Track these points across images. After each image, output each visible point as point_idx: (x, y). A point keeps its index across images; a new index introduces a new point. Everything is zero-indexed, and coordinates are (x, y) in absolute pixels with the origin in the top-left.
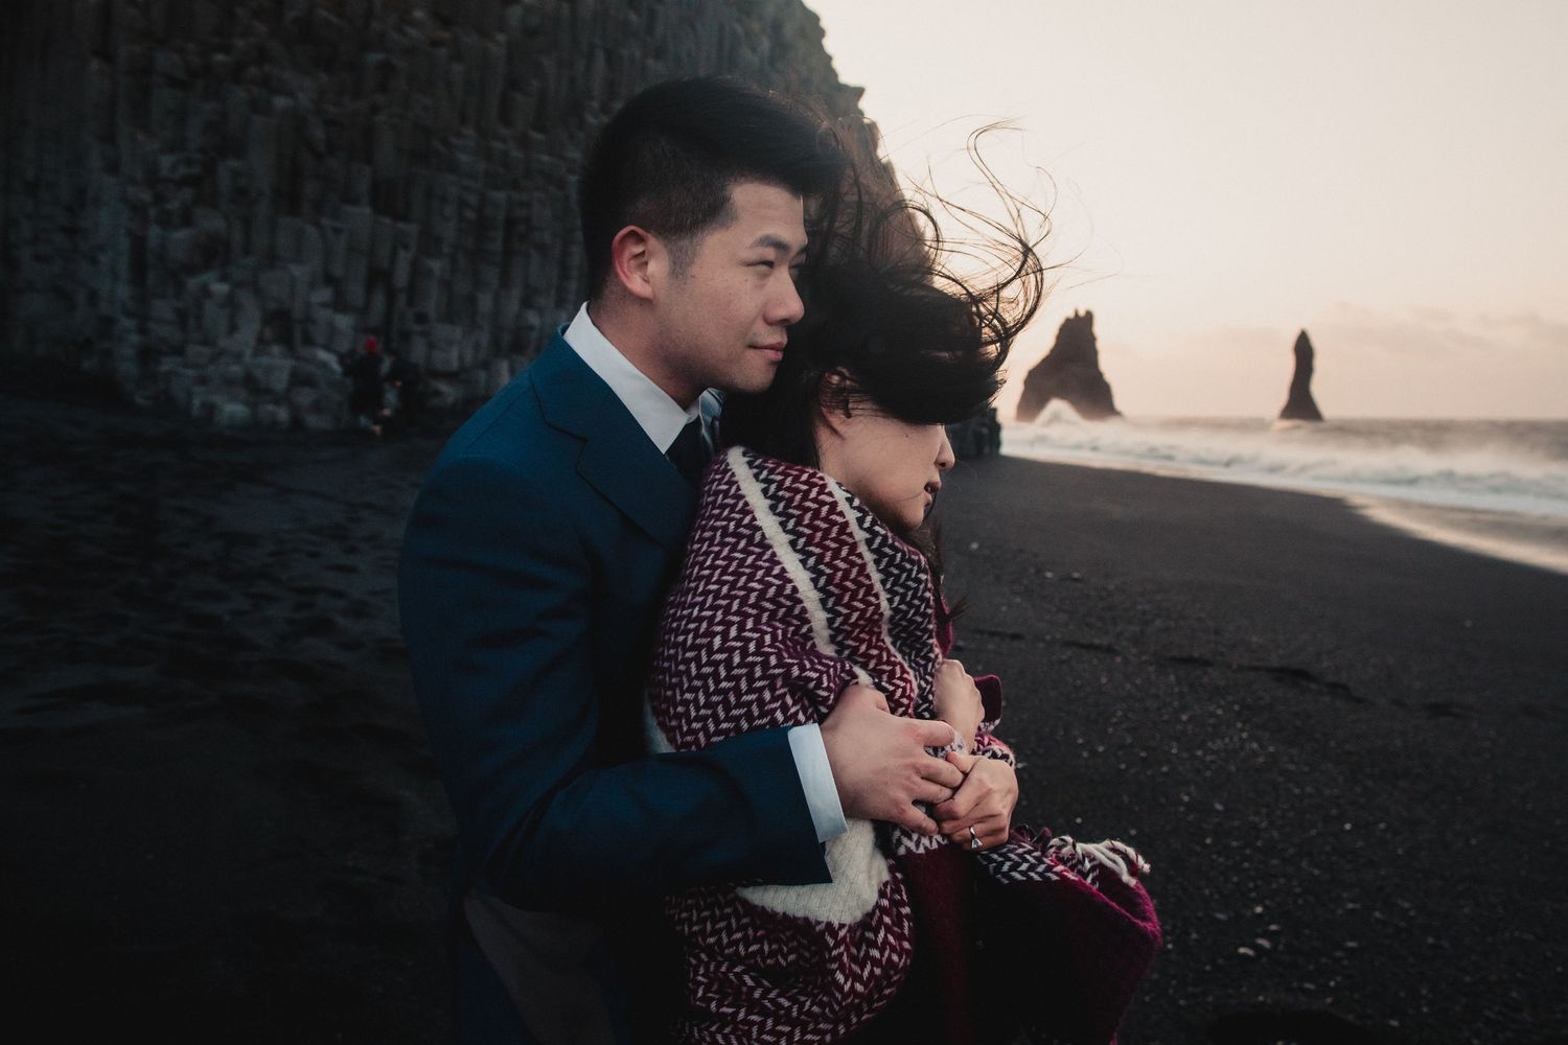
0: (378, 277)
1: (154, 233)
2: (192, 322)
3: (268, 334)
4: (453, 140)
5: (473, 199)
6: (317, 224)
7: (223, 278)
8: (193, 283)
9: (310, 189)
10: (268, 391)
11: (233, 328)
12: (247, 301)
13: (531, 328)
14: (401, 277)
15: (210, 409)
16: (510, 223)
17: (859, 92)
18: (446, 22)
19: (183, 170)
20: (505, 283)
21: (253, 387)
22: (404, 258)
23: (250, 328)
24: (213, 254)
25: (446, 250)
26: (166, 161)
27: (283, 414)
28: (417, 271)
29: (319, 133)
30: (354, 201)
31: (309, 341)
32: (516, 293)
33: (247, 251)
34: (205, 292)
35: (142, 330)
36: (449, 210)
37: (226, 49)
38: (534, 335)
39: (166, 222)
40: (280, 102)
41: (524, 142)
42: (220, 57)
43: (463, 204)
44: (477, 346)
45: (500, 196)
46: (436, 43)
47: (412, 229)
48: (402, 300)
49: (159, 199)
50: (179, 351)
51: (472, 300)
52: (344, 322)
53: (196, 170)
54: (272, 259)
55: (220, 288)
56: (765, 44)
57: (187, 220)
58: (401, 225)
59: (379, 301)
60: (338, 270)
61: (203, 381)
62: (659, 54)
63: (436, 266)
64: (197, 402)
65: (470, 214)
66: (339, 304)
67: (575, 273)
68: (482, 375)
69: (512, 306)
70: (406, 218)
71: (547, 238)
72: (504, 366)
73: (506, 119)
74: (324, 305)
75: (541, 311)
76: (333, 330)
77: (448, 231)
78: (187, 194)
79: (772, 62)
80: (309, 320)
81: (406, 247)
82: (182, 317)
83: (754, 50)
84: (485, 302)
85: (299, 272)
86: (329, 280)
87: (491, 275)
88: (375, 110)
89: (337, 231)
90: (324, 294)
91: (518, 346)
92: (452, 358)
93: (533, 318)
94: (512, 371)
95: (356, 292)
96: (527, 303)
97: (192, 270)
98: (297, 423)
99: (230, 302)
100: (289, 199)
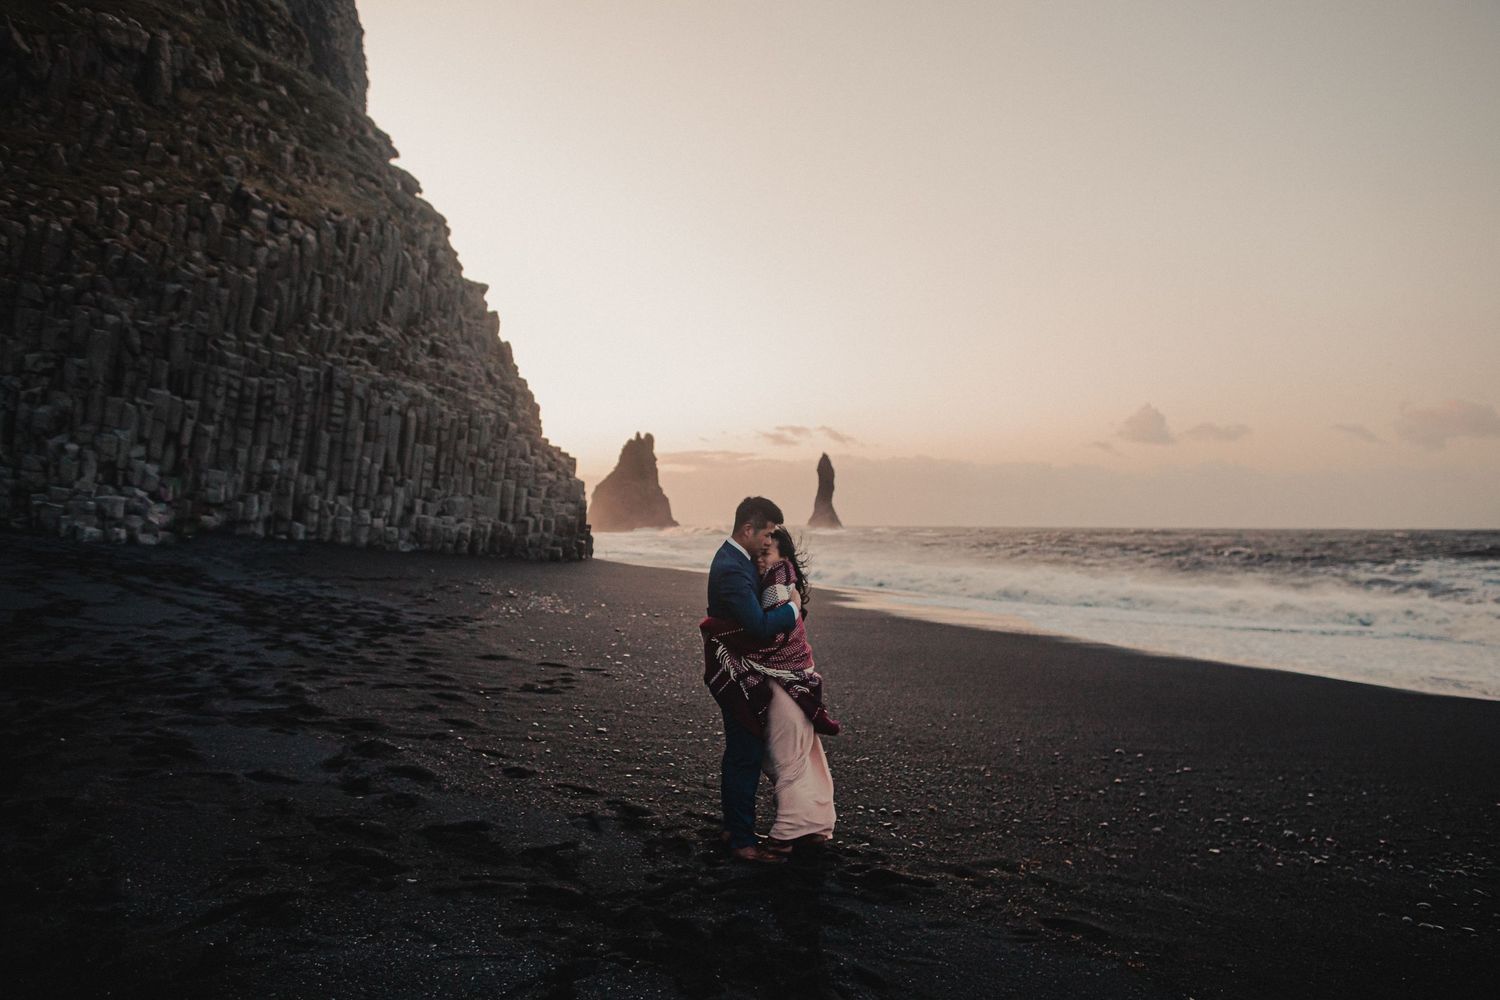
0: (172, 437)
1: (24, 407)
2: (52, 470)
3: (101, 477)
4: (221, 341)
5: (236, 384)
6: (133, 403)
7: (72, 440)
8: (52, 443)
9: (129, 377)
10: (112, 518)
11: (81, 474)
12: (90, 454)
13: (275, 472)
14: (186, 439)
15: (74, 531)
16: (261, 399)
17: (484, 288)
18: (213, 259)
19: (42, 365)
20: (256, 441)
21: (103, 517)
22: (190, 423)
23: (91, 473)
24: (63, 422)
25: (217, 418)
26: (30, 358)
27: (123, 534)
28: (197, 433)
29: (137, 341)
30: (158, 386)
31: (128, 483)
32: (263, 449)
33: (85, 420)
34: (61, 448)
35: (16, 476)
36: (220, 391)
37: (69, 280)
38: (276, 477)
39: (31, 400)
40: (111, 318)
41: (268, 342)
42: (65, 286)
43: (229, 387)
44: (236, 484)
45: (255, 380)
46: (210, 275)
47: (194, 404)
48: (186, 454)
49: (26, 385)
50: (44, 489)
51: (233, 453)
52: (152, 469)
53: (51, 365)
54: (102, 426)
55: (73, 447)
56: (425, 265)
57: (45, 398)
58: (188, 402)
59: (171, 454)
60: (147, 434)
61: (66, 512)
62: (357, 278)
63: (210, 428)
64: (64, 526)
65: (234, 394)
66: (148, 458)
67: (303, 434)
68: (241, 505)
69: (262, 457)
70: (189, 396)
71: (286, 408)
72: (256, 498)
73: (255, 327)
74: (139, 458)
75: (280, 461)
76: (145, 475)
77: (220, 405)
78: (45, 381)
79: (429, 278)
80: (129, 468)
81: (191, 417)
82: (45, 466)
83: (418, 272)
84: (243, 454)
85: (123, 435)
86: (141, 440)
87: (247, 435)
88: (172, 322)
89: (149, 407)
90: (140, 451)
91: (264, 485)
92: (221, 493)
93: (275, 465)
94: (261, 503)
95: (157, 447)
96: (270, 455)
97: (49, 435)
98: (132, 539)
99: (80, 457)
100: (115, 386)
